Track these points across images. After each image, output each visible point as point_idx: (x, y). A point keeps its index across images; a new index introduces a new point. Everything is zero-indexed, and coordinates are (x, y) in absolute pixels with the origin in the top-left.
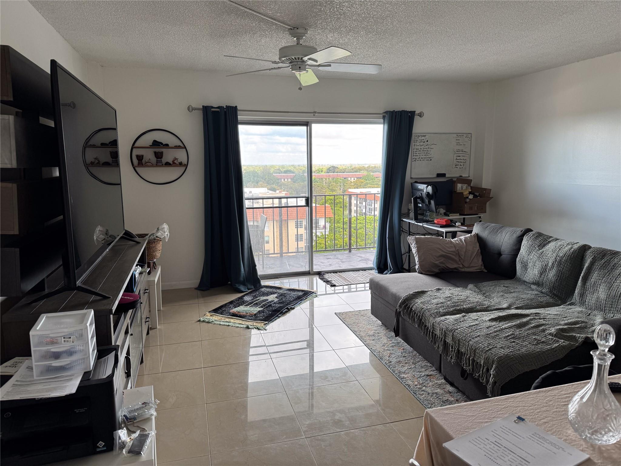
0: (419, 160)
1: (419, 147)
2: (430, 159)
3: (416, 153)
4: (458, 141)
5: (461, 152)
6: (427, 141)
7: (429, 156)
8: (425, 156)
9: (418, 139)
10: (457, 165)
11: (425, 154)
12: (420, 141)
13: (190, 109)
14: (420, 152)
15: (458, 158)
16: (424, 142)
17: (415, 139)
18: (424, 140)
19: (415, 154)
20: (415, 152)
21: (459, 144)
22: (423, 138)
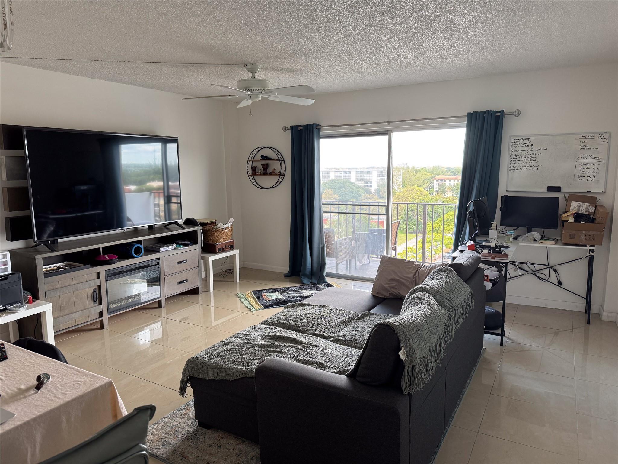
0: (519, 168)
1: (519, 153)
2: (536, 168)
3: (514, 160)
4: (583, 144)
5: (589, 159)
6: (532, 145)
7: (535, 165)
8: (528, 165)
9: (518, 143)
10: (581, 176)
11: (528, 162)
12: (521, 145)
13: (286, 129)
14: (519, 159)
15: (583, 167)
16: (527, 147)
17: (513, 143)
18: (526, 144)
19: (512, 162)
20: (512, 159)
21: (586, 148)
22: (525, 141)
